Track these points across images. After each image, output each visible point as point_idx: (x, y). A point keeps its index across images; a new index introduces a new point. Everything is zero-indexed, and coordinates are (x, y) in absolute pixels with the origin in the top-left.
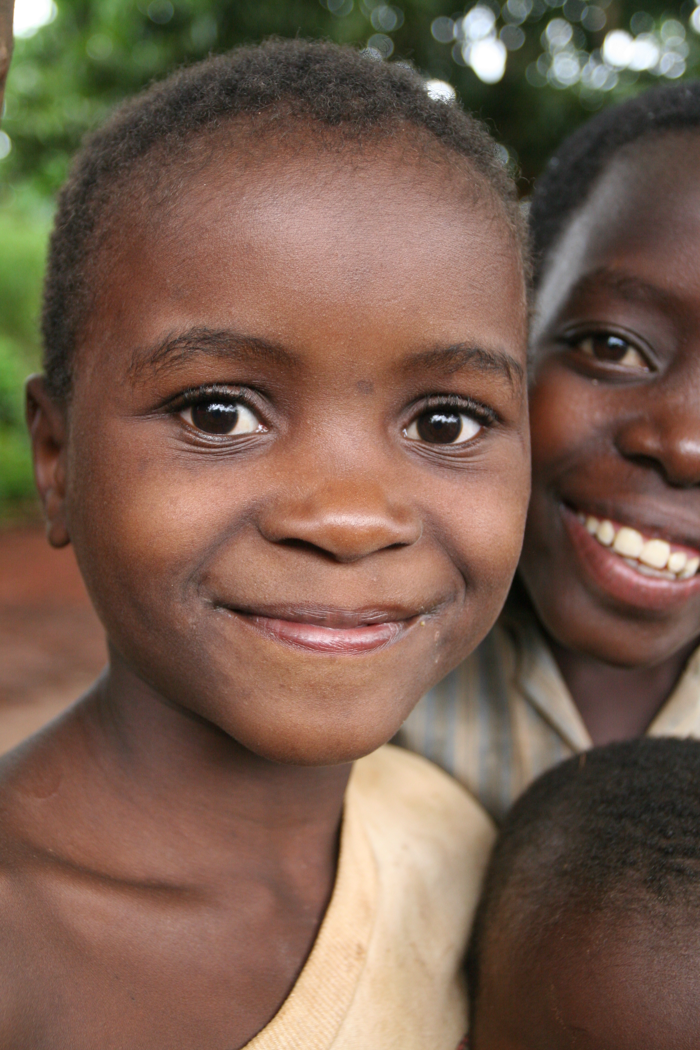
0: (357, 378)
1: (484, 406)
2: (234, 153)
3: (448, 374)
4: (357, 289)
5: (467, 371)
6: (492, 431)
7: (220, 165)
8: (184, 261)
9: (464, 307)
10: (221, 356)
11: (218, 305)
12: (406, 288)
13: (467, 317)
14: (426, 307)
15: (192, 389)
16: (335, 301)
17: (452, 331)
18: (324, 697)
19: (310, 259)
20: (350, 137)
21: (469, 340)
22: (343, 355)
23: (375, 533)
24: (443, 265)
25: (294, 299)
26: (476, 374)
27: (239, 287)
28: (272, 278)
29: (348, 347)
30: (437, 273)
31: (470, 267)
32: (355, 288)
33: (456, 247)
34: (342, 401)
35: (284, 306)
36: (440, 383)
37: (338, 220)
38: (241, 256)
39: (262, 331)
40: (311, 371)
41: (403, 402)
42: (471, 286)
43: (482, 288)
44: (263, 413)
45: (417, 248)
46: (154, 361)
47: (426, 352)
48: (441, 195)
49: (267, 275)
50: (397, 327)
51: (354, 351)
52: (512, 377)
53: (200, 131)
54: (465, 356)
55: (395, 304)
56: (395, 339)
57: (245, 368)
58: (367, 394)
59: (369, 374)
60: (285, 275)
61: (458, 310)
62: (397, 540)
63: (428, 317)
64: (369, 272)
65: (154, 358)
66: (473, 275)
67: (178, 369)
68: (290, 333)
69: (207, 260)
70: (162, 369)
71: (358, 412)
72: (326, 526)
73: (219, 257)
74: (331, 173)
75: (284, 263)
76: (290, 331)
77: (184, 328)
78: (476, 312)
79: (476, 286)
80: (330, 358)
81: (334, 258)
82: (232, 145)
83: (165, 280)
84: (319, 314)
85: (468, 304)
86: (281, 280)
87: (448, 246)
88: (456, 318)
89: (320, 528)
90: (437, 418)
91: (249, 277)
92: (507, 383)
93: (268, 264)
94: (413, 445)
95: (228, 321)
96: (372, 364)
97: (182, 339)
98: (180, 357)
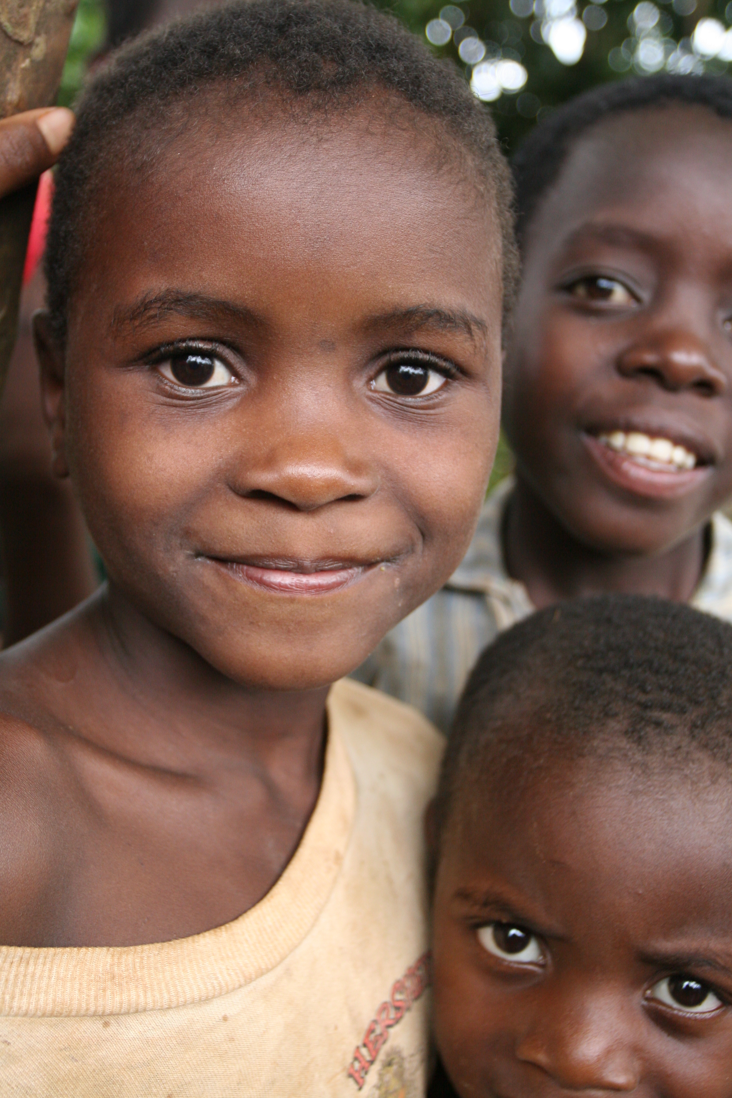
0: (320, 338)
1: (446, 360)
2: (208, 121)
3: (409, 333)
4: (318, 256)
5: (428, 330)
6: (456, 384)
7: (194, 134)
8: (160, 226)
9: (423, 271)
10: (193, 317)
11: (190, 268)
12: (365, 254)
13: (426, 280)
14: (385, 272)
15: (168, 345)
16: (297, 268)
17: (411, 294)
18: (289, 631)
19: (274, 229)
20: (317, 107)
21: (428, 302)
22: (305, 317)
23: (331, 484)
24: (402, 232)
25: (259, 266)
26: (436, 333)
27: (209, 253)
28: (239, 246)
29: (310, 310)
30: (396, 240)
31: (430, 233)
32: (316, 255)
33: (416, 214)
34: (305, 358)
35: (250, 271)
36: (402, 340)
37: (300, 191)
38: (210, 225)
39: (230, 295)
40: (276, 331)
41: (367, 357)
42: (430, 250)
43: (442, 252)
44: (235, 366)
45: (376, 217)
46: (133, 318)
47: (385, 314)
48: (403, 164)
49: (234, 243)
50: (356, 291)
51: (315, 313)
52: (474, 334)
53: (180, 94)
54: (424, 316)
55: (354, 270)
56: (355, 302)
57: (216, 327)
58: (330, 352)
59: (331, 334)
60: (251, 243)
61: (417, 274)
62: (352, 492)
63: (386, 281)
64: (329, 240)
65: (133, 315)
66: (434, 240)
67: (155, 327)
68: (256, 296)
69: (180, 227)
70: (139, 326)
71: (322, 368)
72: (284, 478)
73: (191, 224)
74: (297, 144)
75: (250, 232)
76: (255, 295)
77: (160, 288)
78: (435, 274)
79: (436, 250)
80: (293, 320)
81: (296, 227)
82: (206, 114)
83: (143, 243)
84: (282, 280)
85: (428, 267)
86: (247, 248)
87: (407, 214)
88: (415, 282)
89: (279, 479)
90: (404, 369)
91: (218, 244)
92: (469, 340)
93: (235, 233)
94: (378, 397)
95: (199, 284)
96: (333, 325)
97: (157, 300)
98: (155, 316)
